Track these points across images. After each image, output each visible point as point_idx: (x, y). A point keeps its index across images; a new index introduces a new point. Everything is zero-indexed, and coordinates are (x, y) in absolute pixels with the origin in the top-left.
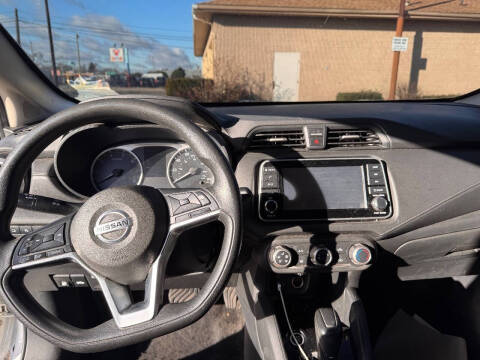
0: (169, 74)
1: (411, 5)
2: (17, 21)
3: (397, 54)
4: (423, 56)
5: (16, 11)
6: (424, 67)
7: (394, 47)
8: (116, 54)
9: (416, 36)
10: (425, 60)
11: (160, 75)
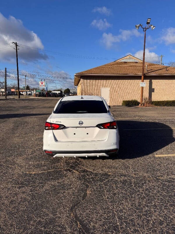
0: (63, 91)
1: (147, 71)
2: (6, 72)
3: (143, 88)
4: (153, 87)
5: (6, 68)
6: (154, 91)
7: (141, 86)
8: (42, 84)
9: (149, 81)
10: (154, 89)
11: (59, 92)
